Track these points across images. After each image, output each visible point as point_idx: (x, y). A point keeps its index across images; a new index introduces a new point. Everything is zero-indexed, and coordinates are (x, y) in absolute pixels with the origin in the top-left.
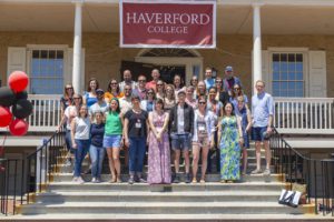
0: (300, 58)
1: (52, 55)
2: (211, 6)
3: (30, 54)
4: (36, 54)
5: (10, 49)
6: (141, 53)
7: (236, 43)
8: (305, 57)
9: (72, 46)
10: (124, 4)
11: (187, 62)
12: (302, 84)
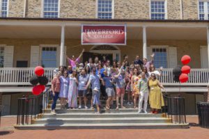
0: (165, 50)
1: (51, 49)
2: (124, 27)
3: (41, 49)
4: (44, 49)
5: (32, 47)
6: (93, 48)
7: (134, 43)
8: (167, 50)
9: (60, 45)
10: (84, 26)
11: (114, 53)
12: (166, 62)
